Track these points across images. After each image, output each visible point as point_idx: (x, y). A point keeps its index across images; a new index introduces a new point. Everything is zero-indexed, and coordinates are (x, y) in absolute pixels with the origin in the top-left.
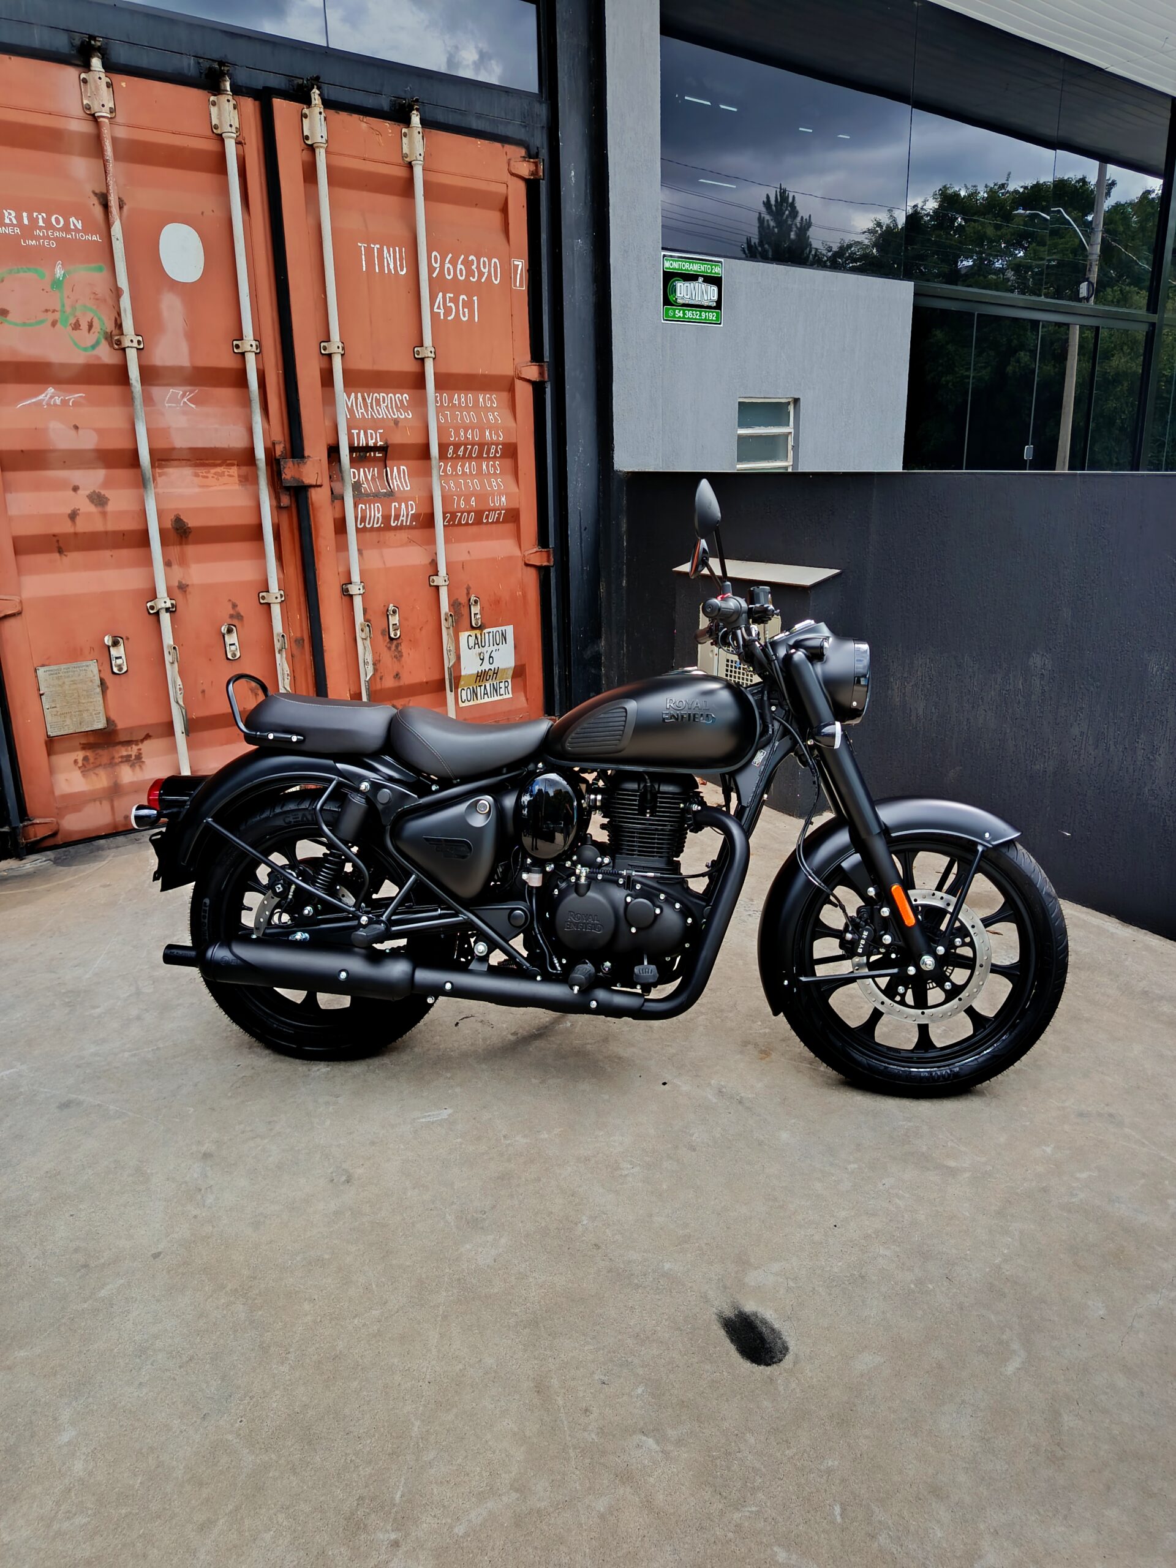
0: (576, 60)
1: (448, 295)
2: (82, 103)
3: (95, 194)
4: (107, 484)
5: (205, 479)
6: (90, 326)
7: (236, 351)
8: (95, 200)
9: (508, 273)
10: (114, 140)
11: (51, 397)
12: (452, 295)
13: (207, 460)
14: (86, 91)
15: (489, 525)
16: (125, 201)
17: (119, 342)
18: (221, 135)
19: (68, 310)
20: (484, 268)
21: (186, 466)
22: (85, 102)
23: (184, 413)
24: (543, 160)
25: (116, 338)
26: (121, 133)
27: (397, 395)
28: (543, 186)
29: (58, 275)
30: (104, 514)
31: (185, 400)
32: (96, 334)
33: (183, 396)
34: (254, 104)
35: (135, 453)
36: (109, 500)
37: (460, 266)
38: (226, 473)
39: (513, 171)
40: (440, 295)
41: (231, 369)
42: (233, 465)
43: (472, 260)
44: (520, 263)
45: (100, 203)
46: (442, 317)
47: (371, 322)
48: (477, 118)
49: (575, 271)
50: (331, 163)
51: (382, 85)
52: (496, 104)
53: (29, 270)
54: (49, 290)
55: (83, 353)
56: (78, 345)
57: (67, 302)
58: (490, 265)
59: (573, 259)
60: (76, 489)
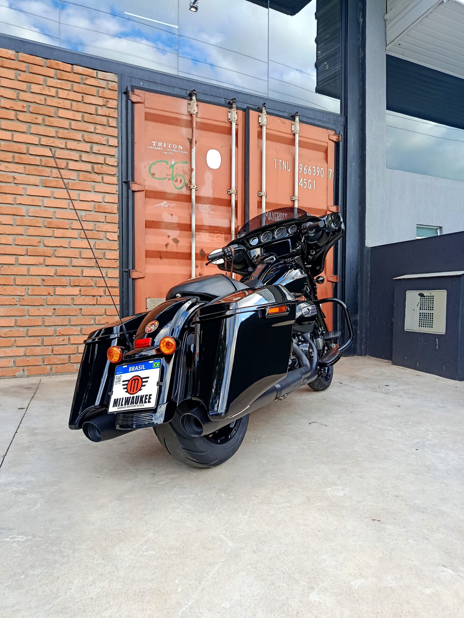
0: (355, 103)
1: (304, 179)
2: (188, 110)
3: (188, 139)
4: (179, 236)
5: (213, 238)
6: (181, 181)
7: (228, 193)
8: (188, 141)
9: (326, 173)
10: (196, 122)
11: (165, 204)
12: (306, 179)
13: (214, 231)
14: (189, 107)
16: (197, 141)
17: (189, 187)
18: (231, 122)
19: (174, 175)
20: (318, 171)
21: (207, 232)
22: (189, 110)
23: (208, 214)
24: (341, 135)
25: (189, 185)
26: (199, 120)
27: (283, 214)
28: (341, 144)
29: (173, 164)
30: (177, 246)
31: (209, 209)
32: (183, 184)
33: (209, 208)
34: (243, 113)
35: (191, 225)
36: (179, 241)
37: (309, 170)
38: (220, 236)
39: (330, 139)
40: (302, 179)
41: (226, 200)
42: (223, 233)
43: (314, 168)
44: (331, 170)
45: (189, 142)
46: (302, 187)
47: (277, 186)
48: (318, 121)
49: (352, 174)
50: (267, 132)
51: (285, 109)
52: (325, 117)
53: (164, 161)
54: (168, 168)
55: (177, 190)
56: (176, 187)
57: (174, 173)
58: (320, 170)
59: (351, 169)
60: (169, 236)
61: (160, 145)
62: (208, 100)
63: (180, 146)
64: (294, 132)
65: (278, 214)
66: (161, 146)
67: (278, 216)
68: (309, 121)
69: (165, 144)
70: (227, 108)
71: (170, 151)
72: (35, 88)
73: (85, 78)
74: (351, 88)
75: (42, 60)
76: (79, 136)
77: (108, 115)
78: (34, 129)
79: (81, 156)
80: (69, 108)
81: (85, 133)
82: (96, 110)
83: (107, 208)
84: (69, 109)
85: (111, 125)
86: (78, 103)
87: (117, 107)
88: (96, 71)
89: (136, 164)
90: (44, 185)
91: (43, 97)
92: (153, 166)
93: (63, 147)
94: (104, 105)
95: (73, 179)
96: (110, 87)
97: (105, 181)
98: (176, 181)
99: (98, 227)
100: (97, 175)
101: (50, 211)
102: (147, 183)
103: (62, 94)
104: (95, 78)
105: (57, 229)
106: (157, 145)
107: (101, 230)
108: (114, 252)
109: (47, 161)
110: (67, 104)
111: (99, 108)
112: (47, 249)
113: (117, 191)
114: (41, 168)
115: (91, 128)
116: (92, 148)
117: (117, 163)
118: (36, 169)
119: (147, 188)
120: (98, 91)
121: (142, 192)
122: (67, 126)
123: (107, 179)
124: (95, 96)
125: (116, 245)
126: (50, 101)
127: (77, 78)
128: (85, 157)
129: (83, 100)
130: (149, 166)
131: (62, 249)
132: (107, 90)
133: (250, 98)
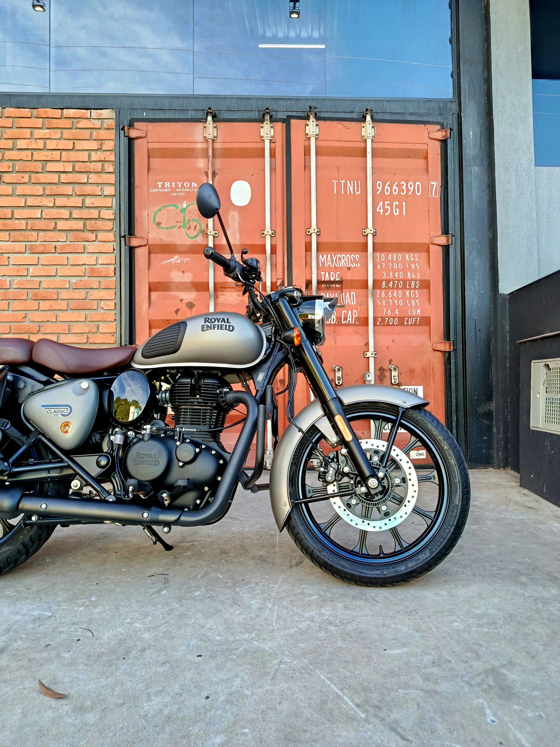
0: (474, 77)
1: (386, 203)
2: (204, 136)
3: (205, 172)
4: (195, 298)
6: (195, 228)
7: (262, 236)
9: (426, 189)
10: (213, 149)
11: (176, 260)
12: (388, 202)
14: (205, 131)
15: (409, 327)
16: (218, 173)
17: (207, 233)
18: (263, 140)
19: (186, 221)
20: (411, 187)
21: (234, 291)
24: (451, 129)
26: (218, 146)
27: (352, 256)
28: (449, 141)
29: (184, 207)
30: (191, 311)
32: (198, 231)
34: (283, 125)
35: (208, 283)
36: (195, 305)
37: (394, 187)
39: (432, 137)
40: (381, 203)
41: (259, 245)
43: (403, 184)
44: (435, 184)
45: (206, 175)
46: (382, 214)
47: (337, 218)
48: (410, 115)
49: (473, 184)
50: (317, 145)
51: (354, 108)
52: (422, 107)
53: (172, 205)
54: (179, 213)
55: (190, 239)
56: (188, 236)
57: (187, 218)
58: (414, 186)
59: (471, 177)
60: (182, 300)
61: (167, 186)
62: (235, 116)
63: (193, 183)
64: (365, 138)
65: (344, 257)
66: (169, 186)
67: (344, 259)
68: (394, 117)
69: (174, 183)
70: (259, 123)
71: (180, 192)
72: (21, 144)
73: (77, 121)
74: (466, 56)
75: (30, 111)
76: (68, 190)
77: (103, 160)
78: (20, 190)
79: (71, 214)
80: (59, 159)
81: (76, 187)
82: (89, 156)
83: (102, 271)
84: (59, 161)
85: (106, 171)
86: (70, 152)
87: (114, 148)
88: (89, 111)
89: (137, 213)
90: (30, 252)
91: (29, 153)
92: (159, 212)
93: (52, 205)
94: (100, 149)
95: (63, 241)
96: (105, 126)
97: (99, 238)
98: (189, 228)
99: (91, 295)
100: (90, 233)
101: (36, 281)
102: (150, 236)
103: (51, 145)
104: (89, 119)
105: (44, 301)
106: (163, 187)
107: (95, 298)
108: (110, 324)
109: (34, 224)
110: (56, 155)
111: (93, 153)
112: (33, 325)
113: (114, 250)
114: (27, 233)
115: (84, 178)
116: (83, 202)
117: (113, 215)
118: (21, 235)
119: (150, 242)
120: (91, 134)
121: (144, 247)
122: (56, 181)
123: (101, 236)
124: (88, 140)
125: (112, 315)
126: (37, 156)
127: (67, 123)
128: (76, 214)
129: (74, 147)
130: (153, 214)
131: (49, 323)
132: (103, 130)
133: (296, 103)
